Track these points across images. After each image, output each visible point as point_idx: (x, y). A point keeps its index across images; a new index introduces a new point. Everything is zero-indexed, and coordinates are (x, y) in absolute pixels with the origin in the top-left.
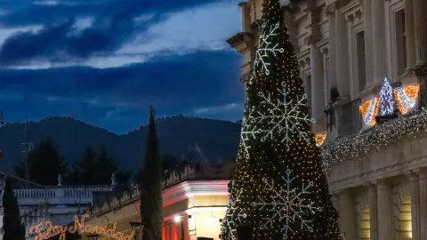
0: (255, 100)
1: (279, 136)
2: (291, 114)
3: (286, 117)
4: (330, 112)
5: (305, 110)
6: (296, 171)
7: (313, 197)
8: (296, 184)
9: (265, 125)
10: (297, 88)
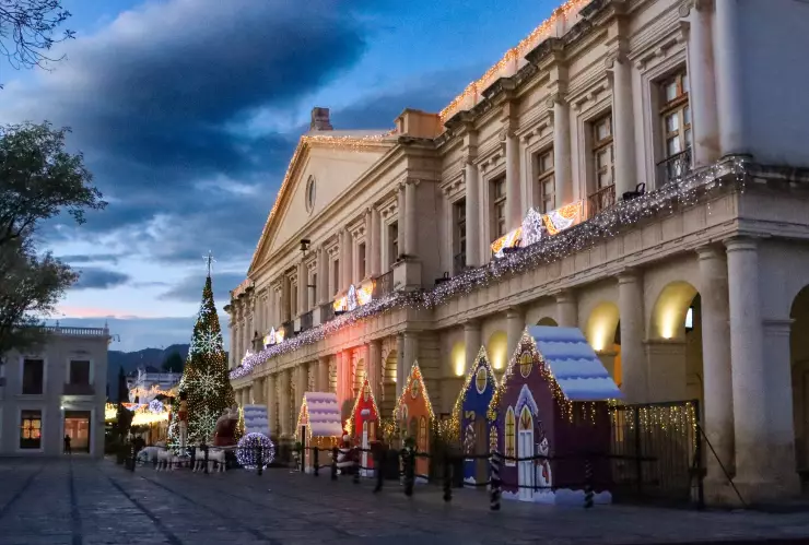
0: (196, 334)
1: (206, 351)
2: (213, 340)
3: (210, 342)
4: (253, 342)
5: (219, 339)
6: (213, 367)
7: (220, 380)
8: (212, 373)
9: (200, 345)
10: (217, 329)
